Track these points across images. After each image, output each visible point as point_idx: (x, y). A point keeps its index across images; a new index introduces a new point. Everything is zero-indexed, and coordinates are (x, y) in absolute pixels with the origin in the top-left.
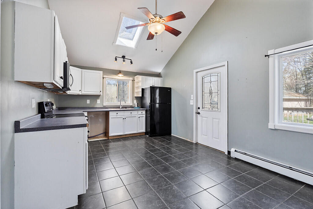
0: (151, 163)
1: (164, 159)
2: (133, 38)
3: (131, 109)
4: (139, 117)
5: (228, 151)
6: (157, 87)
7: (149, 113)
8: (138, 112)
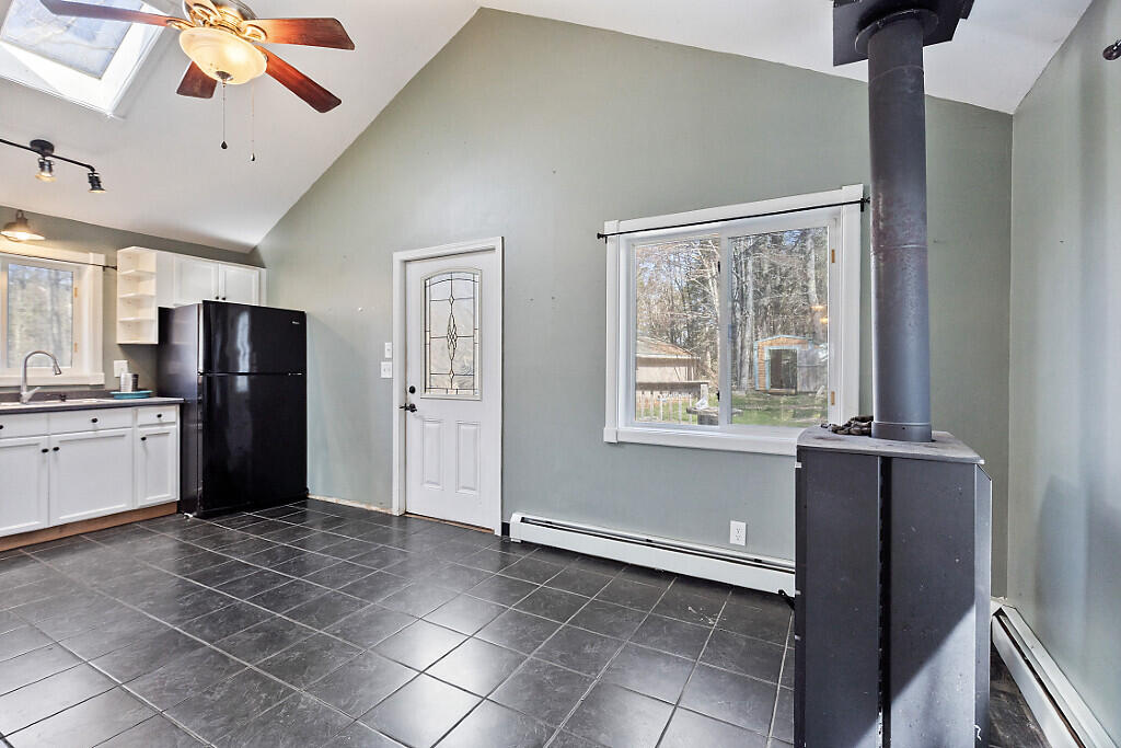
0: (201, 630)
1: (264, 601)
2: (104, 70)
3: (94, 401)
4: (144, 439)
5: (503, 524)
6: (240, 308)
7: (196, 415)
8: (135, 417)
